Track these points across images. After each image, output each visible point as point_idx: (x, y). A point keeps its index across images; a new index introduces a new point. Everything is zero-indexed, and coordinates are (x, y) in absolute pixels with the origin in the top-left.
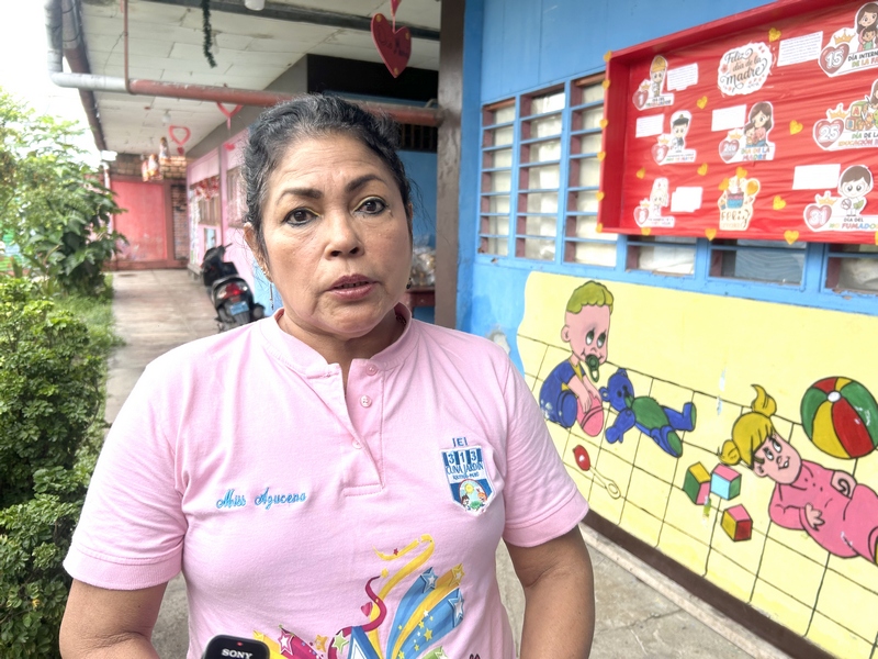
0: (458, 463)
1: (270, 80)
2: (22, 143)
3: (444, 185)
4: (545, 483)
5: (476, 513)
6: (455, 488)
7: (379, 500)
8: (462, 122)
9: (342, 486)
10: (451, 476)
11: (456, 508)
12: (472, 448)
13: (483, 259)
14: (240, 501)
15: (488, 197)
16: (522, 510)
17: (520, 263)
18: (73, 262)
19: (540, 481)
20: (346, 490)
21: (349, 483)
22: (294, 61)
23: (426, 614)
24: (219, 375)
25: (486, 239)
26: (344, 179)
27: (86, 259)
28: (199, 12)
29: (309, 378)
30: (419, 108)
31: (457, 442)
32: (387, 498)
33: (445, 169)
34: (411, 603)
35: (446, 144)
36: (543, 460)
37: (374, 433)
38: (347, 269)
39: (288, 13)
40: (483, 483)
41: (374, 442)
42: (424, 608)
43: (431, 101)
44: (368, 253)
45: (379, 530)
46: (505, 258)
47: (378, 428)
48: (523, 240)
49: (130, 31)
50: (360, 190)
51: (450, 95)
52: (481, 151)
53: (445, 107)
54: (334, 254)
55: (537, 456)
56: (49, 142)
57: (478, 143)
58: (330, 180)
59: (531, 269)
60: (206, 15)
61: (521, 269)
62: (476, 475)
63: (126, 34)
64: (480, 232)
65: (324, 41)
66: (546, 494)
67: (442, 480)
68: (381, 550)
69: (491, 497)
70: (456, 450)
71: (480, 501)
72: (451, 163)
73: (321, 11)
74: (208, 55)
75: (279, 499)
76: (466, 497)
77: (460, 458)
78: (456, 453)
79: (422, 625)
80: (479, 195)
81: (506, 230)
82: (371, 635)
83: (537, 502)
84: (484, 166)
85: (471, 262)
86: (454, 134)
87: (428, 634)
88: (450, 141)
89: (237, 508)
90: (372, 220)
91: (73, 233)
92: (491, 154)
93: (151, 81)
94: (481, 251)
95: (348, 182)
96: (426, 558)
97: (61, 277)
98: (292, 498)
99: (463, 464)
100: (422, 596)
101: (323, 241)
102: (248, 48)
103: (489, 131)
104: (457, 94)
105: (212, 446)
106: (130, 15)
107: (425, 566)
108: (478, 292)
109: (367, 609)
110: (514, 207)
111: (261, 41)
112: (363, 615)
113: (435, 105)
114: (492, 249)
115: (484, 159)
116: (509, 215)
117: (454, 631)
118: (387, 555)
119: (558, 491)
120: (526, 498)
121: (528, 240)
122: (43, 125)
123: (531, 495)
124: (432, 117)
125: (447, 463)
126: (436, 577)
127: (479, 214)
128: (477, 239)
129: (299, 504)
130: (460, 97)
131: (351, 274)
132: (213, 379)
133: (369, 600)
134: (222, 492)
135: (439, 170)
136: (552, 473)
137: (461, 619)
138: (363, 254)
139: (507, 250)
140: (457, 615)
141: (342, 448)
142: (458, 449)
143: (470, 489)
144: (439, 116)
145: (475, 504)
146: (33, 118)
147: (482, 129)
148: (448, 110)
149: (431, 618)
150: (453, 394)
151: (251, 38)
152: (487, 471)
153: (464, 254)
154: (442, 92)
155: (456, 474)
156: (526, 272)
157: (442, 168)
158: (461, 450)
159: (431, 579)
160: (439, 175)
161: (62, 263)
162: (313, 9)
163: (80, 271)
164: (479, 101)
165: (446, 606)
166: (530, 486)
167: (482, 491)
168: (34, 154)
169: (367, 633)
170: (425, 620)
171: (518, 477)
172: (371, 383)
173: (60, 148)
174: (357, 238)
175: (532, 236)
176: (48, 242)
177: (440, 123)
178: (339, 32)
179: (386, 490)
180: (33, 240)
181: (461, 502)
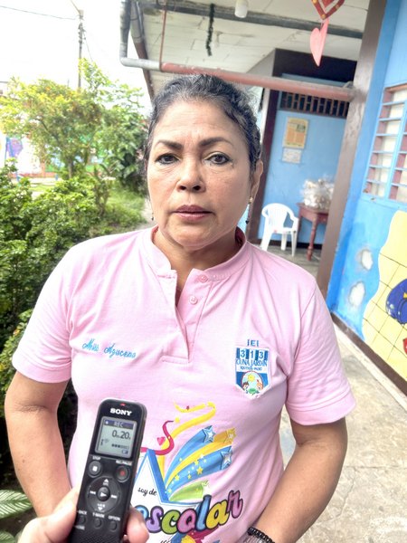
0: (247, 357)
1: (251, 66)
2: (110, 99)
3: (347, 143)
4: (323, 384)
5: (251, 397)
6: (240, 376)
7: (185, 369)
8: (368, 98)
9: (162, 354)
10: (238, 367)
11: (237, 390)
12: (262, 349)
13: (365, 197)
14: (95, 348)
15: (377, 154)
16: (301, 399)
17: (391, 203)
18: (128, 171)
19: (319, 382)
20: (164, 357)
21: (168, 353)
22: (267, 53)
23: (202, 457)
24: (107, 263)
25: (371, 183)
26: (199, 137)
27: (135, 170)
28: (208, 19)
29: (159, 276)
30: (339, 88)
31: (251, 343)
32: (190, 369)
33: (350, 132)
34: (193, 447)
35: (353, 114)
36: (325, 367)
37: (193, 323)
38: (188, 200)
39: (265, 20)
40: (264, 376)
41: (191, 330)
42: (202, 453)
43: (349, 83)
44: (208, 191)
45: (180, 390)
46: (381, 199)
47: (196, 320)
48: (397, 187)
49: (166, 32)
50: (210, 147)
51: (362, 79)
52: (378, 120)
53: (357, 88)
54: (182, 188)
55: (321, 364)
56: (125, 100)
57: (376, 115)
58: (190, 137)
59: (398, 209)
60: (212, 21)
61: (390, 208)
62: (259, 369)
63: (163, 33)
64: (367, 178)
65: (287, 40)
66: (322, 392)
67: (232, 368)
68: (178, 404)
69: (267, 388)
70: (248, 348)
71: (256, 389)
72: (354, 128)
73: (286, 18)
74: (208, 48)
75: (119, 353)
76: (247, 383)
77: (250, 354)
78: (248, 351)
79: (197, 463)
80: (371, 152)
81: (385, 179)
82: (159, 458)
83: (313, 396)
84: (378, 132)
85: (358, 197)
86: (360, 107)
87: (200, 470)
88: (357, 112)
89: (93, 352)
90: (216, 168)
91: (130, 154)
92: (385, 123)
93: (173, 64)
94: (366, 191)
95: (202, 139)
96: (208, 419)
97: (121, 179)
98: (127, 354)
99: (251, 359)
100: (202, 444)
101: (177, 178)
102: (238, 44)
103: (386, 106)
104: (367, 79)
105: (89, 308)
106: (167, 22)
107: (208, 423)
108: (359, 219)
109: (161, 441)
110: (394, 164)
111: (247, 39)
112: (158, 444)
113: (351, 86)
114: (374, 190)
115: (379, 126)
116: (389, 168)
117: (221, 472)
118: (181, 408)
119: (333, 391)
120: (306, 392)
121: (401, 188)
122: (123, 89)
123: (310, 391)
124: (346, 94)
125: (238, 356)
126: (214, 434)
127: (369, 165)
128: (364, 182)
129: (130, 359)
130: (369, 80)
131: (190, 205)
132: (102, 264)
133: (164, 435)
134: (88, 339)
135: (346, 132)
136: (329, 378)
137: (228, 465)
138: (205, 191)
139: (384, 192)
140: (225, 462)
141: (169, 328)
142: (250, 348)
143: (252, 379)
144: (352, 94)
145: (252, 390)
146: (118, 84)
147: (382, 105)
148: (359, 90)
149: (205, 461)
150: (260, 307)
151: (240, 37)
152: (269, 368)
153: (352, 193)
154: (358, 77)
155: (244, 365)
156: (393, 210)
157: (348, 131)
158: (251, 348)
159: (210, 435)
160: (345, 135)
161: (123, 171)
162: (281, 17)
163: (131, 177)
164: (383, 85)
165: (219, 455)
166: (311, 384)
167: (260, 381)
168: (116, 106)
169: (157, 456)
170: (200, 460)
171: (301, 377)
172: (200, 288)
173: (130, 104)
174: (200, 179)
175: (404, 185)
176: (116, 158)
177: (352, 99)
178: (297, 33)
179: (191, 364)
180: (109, 156)
181: (242, 386)
